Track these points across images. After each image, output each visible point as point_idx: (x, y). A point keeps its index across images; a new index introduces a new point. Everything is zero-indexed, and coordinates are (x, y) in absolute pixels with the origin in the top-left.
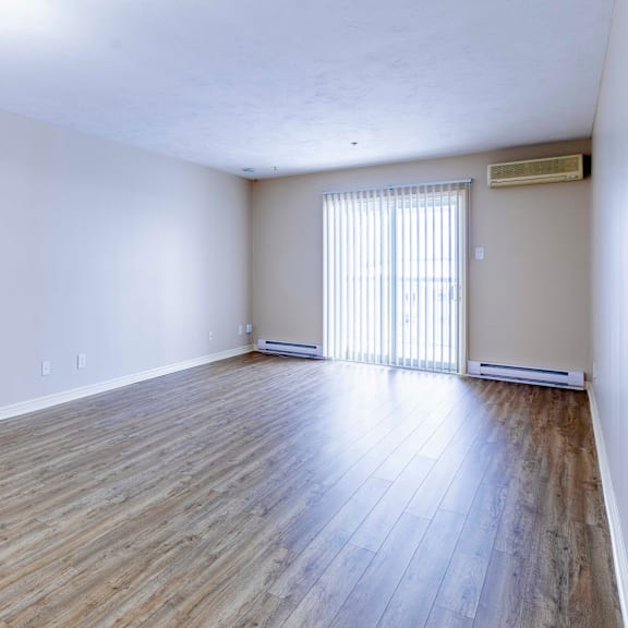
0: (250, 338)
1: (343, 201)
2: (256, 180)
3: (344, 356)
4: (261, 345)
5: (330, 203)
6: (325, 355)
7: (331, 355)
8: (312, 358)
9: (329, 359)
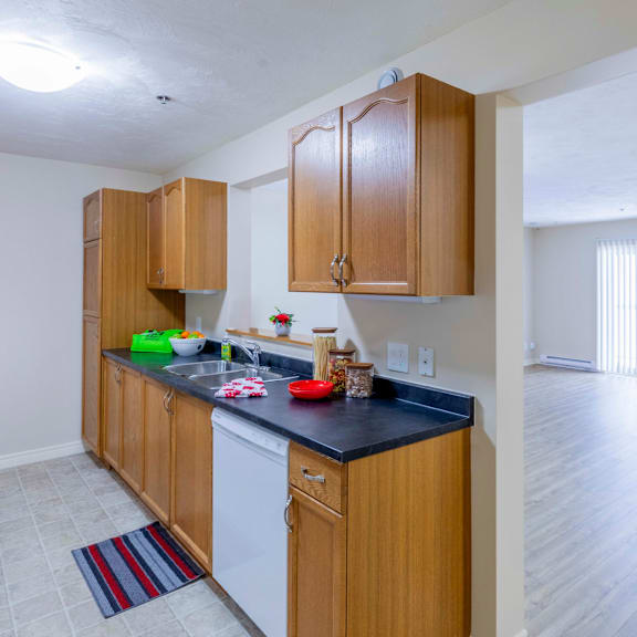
0: (533, 353)
1: (615, 247)
2: (538, 229)
3: (615, 370)
4: (543, 359)
5: (604, 247)
6: (599, 368)
7: (605, 369)
8: (588, 371)
9: (602, 372)
